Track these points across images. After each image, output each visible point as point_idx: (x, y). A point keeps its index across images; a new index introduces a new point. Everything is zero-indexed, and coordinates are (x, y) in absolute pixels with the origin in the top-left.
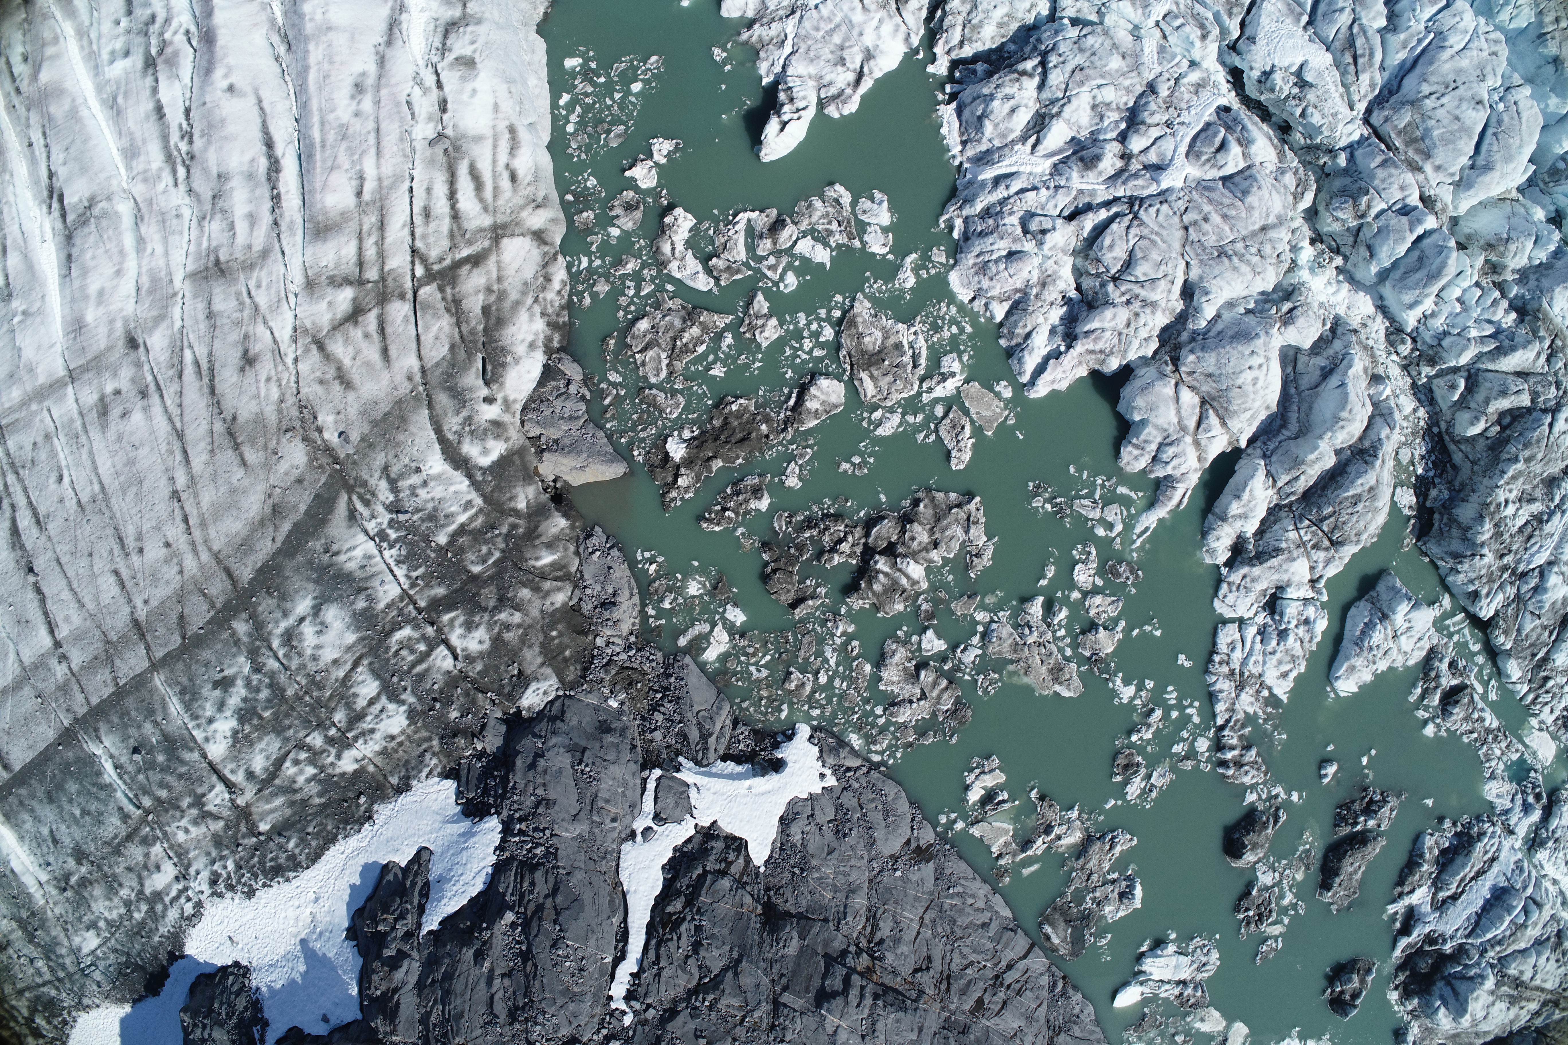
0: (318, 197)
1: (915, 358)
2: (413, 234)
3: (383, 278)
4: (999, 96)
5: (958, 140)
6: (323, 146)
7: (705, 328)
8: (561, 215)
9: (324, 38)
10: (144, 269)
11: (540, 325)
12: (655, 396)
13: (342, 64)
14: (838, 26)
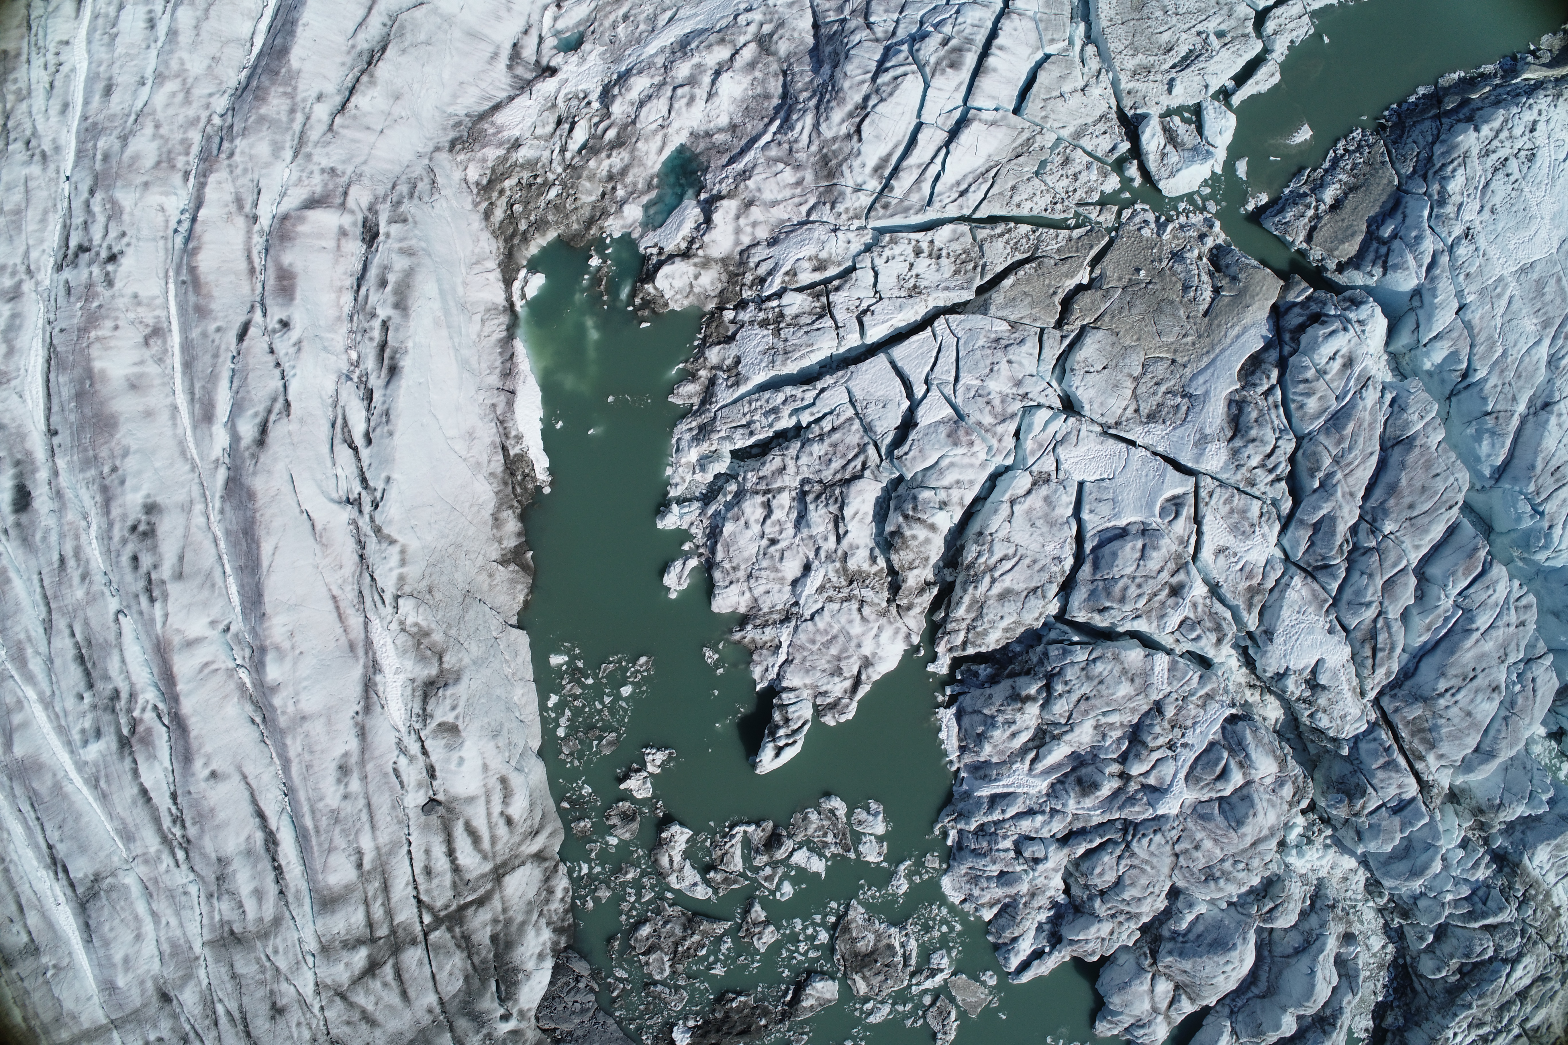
0: (320, 877)
1: (906, 958)
2: (416, 888)
3: (393, 931)
4: (1000, 719)
5: (956, 744)
6: (317, 831)
7: (705, 934)
8: (559, 824)
9: (300, 730)
10: (163, 939)
11: (547, 935)
12: (660, 993)
13: (322, 752)
14: (835, 637)
